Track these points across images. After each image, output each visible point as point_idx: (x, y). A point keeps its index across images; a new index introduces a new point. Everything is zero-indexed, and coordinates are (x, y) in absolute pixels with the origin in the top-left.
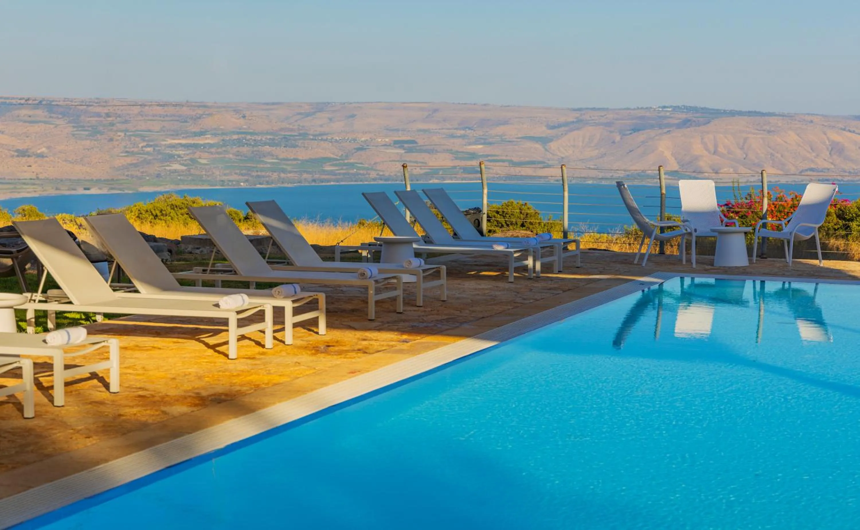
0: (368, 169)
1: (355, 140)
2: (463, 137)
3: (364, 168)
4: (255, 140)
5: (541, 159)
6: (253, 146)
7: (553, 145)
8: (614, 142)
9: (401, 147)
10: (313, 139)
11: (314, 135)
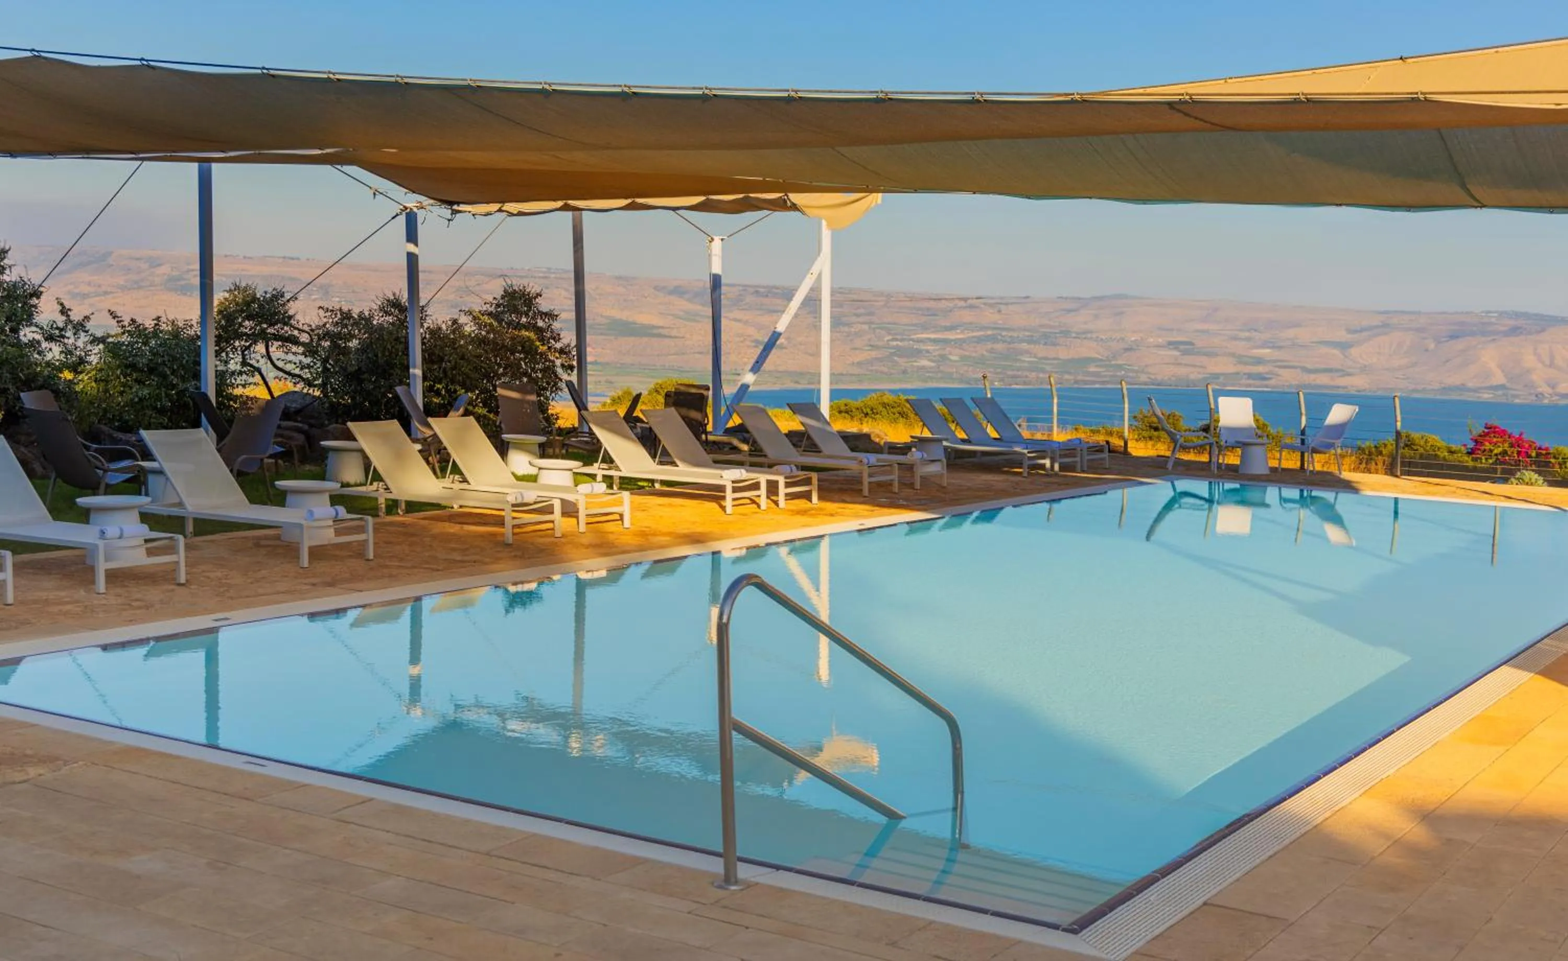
0: (1137, 372)
1: (1123, 339)
2: (1248, 339)
3: (1133, 371)
4: (1011, 337)
5: (1340, 367)
6: (1010, 343)
7: (1354, 352)
8: (1427, 350)
9: (1176, 349)
10: (1075, 338)
11: (1077, 333)
